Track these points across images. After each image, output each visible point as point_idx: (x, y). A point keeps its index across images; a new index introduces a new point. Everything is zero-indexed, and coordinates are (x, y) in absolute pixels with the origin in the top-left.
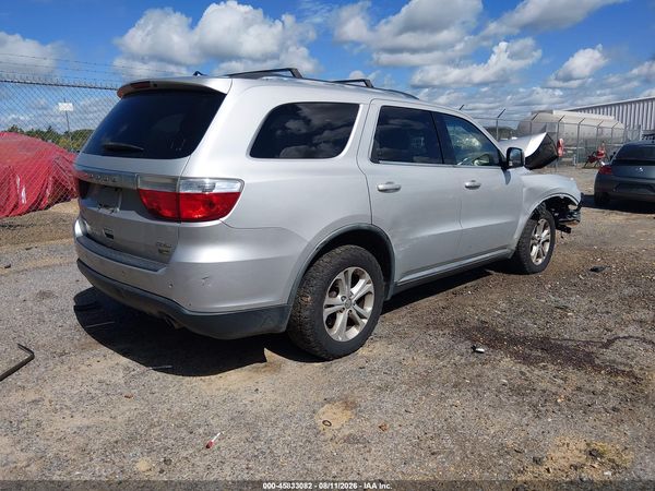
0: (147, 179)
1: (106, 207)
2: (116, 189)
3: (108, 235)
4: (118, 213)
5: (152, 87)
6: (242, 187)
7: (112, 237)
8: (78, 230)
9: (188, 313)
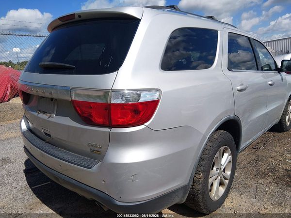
0: (79, 92)
1: (44, 112)
2: (52, 99)
3: (46, 134)
4: (55, 118)
5: (77, 18)
6: (160, 95)
7: (49, 135)
8: (24, 126)
9: (119, 203)
